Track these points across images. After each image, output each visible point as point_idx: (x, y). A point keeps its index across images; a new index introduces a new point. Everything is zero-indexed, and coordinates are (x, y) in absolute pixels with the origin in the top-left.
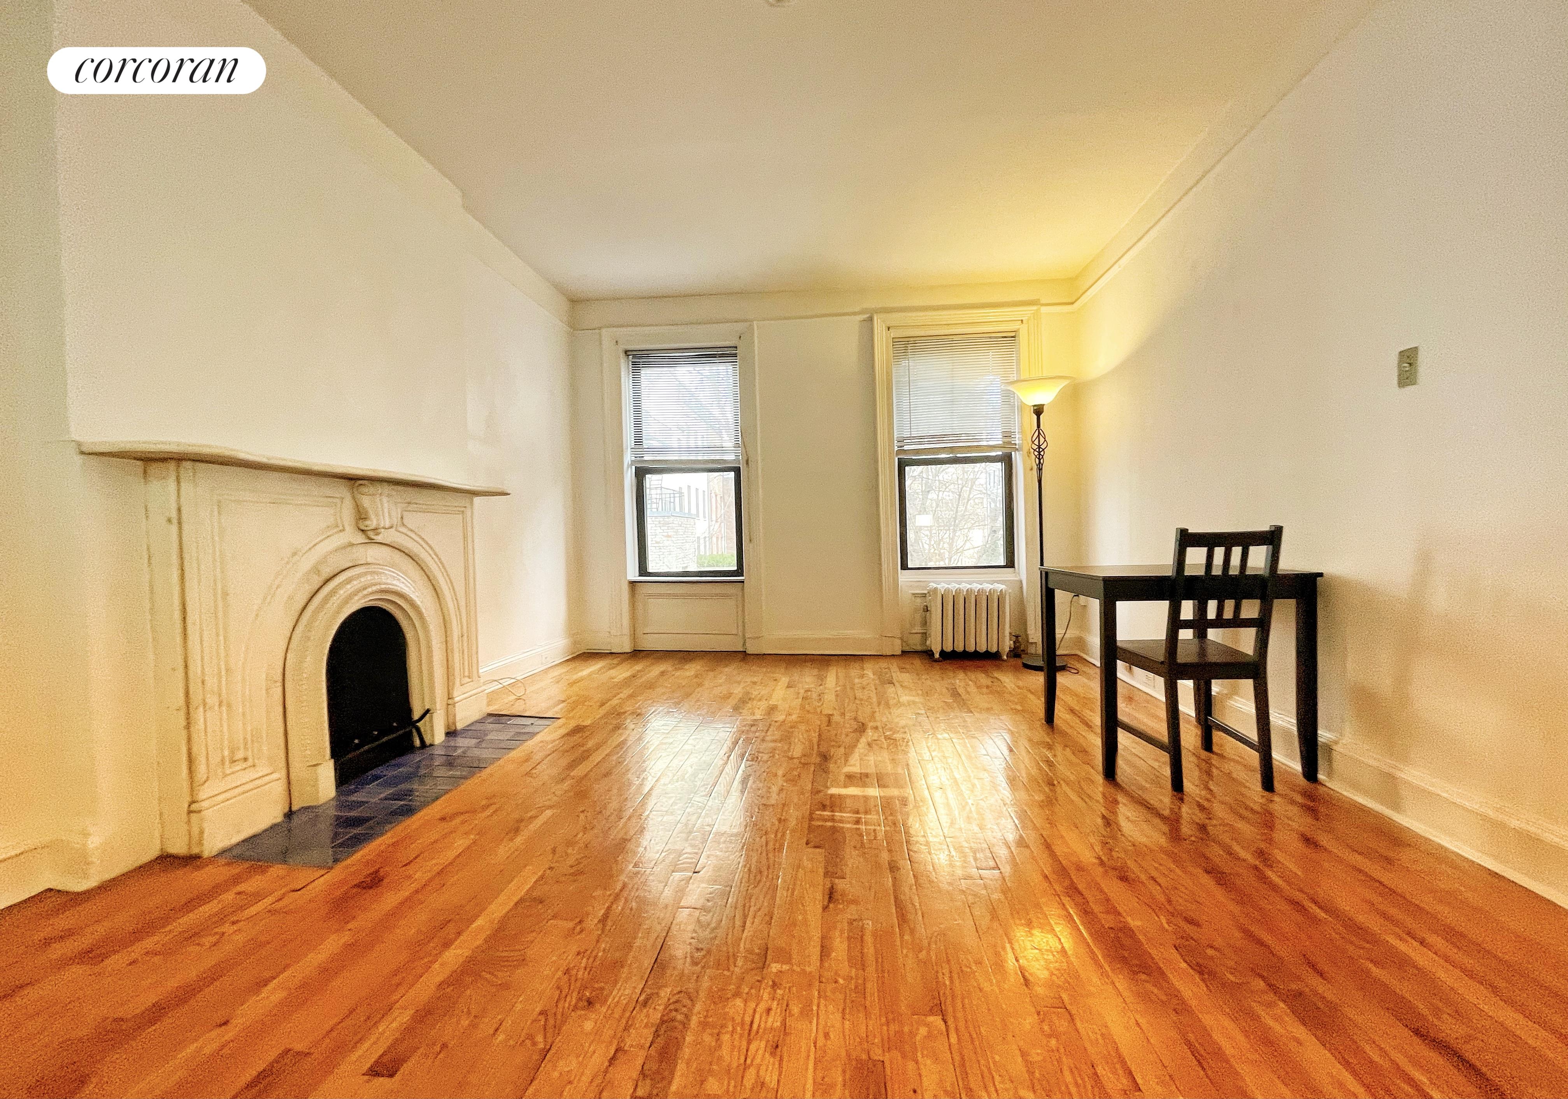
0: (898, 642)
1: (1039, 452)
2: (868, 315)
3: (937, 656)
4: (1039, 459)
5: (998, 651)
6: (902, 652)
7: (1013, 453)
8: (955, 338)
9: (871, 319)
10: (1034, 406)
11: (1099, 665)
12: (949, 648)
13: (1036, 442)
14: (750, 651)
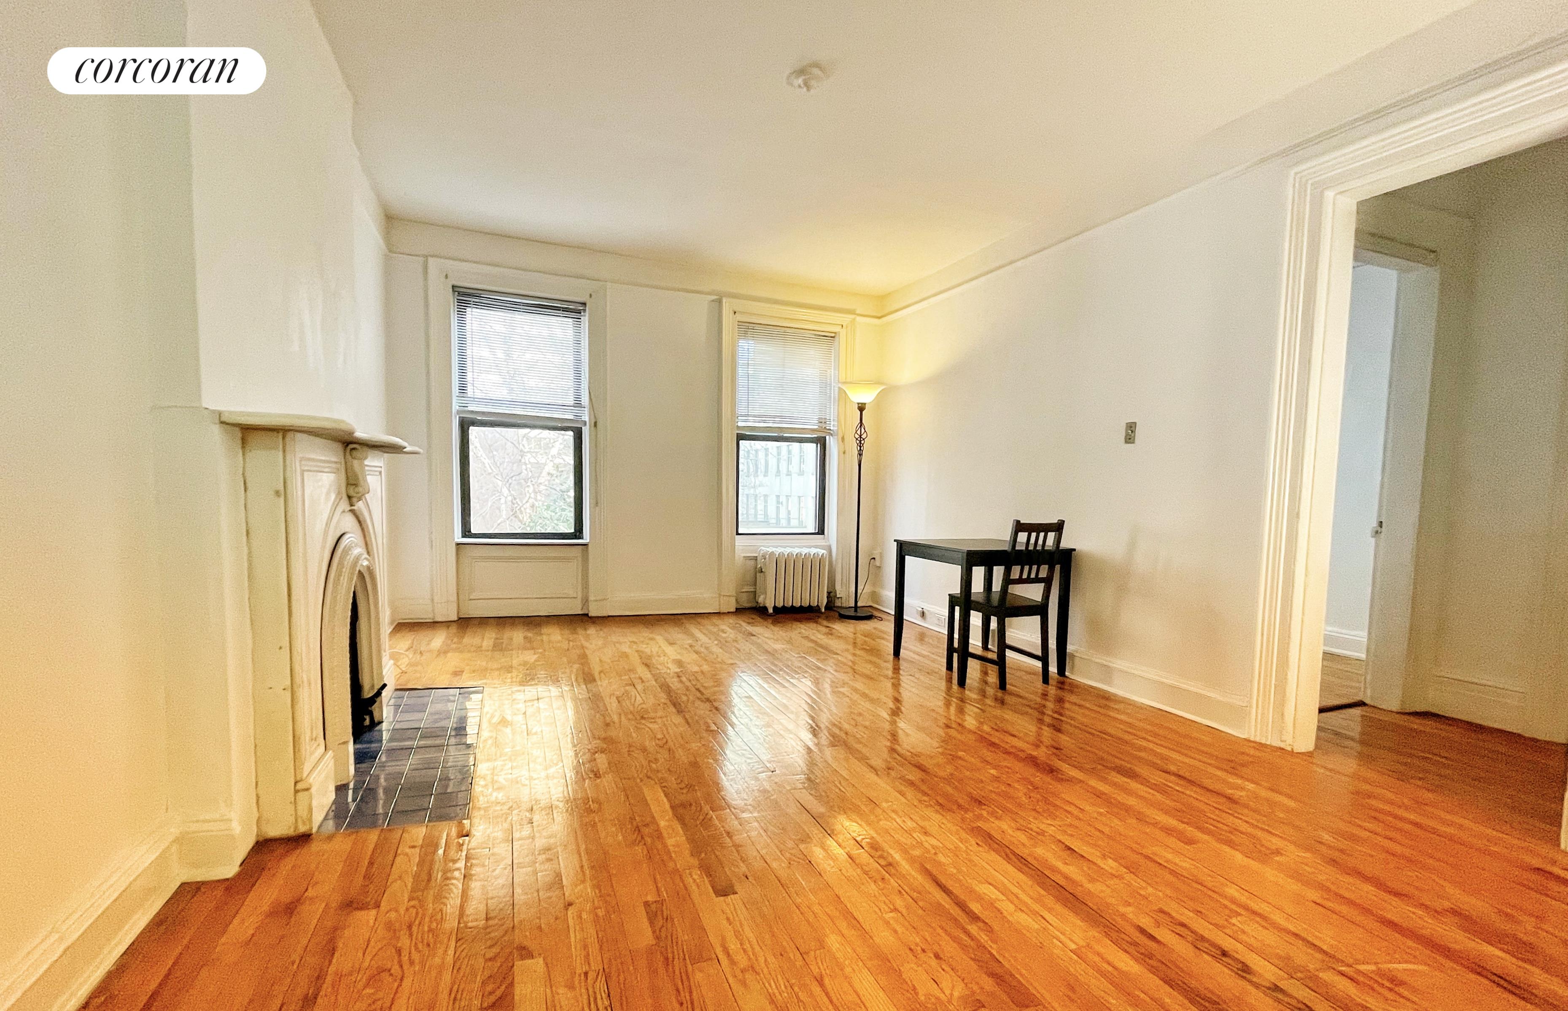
0: (733, 600)
1: (860, 441)
2: (716, 297)
3: (771, 611)
4: (860, 447)
5: (818, 605)
6: (736, 609)
7: (827, 438)
8: (788, 330)
9: (720, 302)
10: (858, 404)
11: (893, 613)
12: (780, 604)
13: (859, 432)
14: (592, 613)
